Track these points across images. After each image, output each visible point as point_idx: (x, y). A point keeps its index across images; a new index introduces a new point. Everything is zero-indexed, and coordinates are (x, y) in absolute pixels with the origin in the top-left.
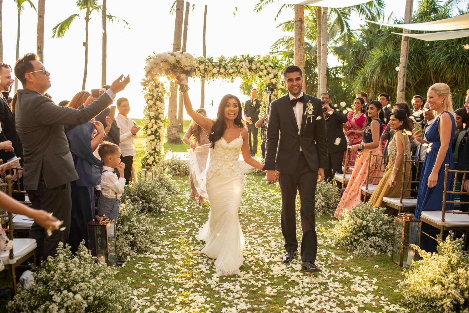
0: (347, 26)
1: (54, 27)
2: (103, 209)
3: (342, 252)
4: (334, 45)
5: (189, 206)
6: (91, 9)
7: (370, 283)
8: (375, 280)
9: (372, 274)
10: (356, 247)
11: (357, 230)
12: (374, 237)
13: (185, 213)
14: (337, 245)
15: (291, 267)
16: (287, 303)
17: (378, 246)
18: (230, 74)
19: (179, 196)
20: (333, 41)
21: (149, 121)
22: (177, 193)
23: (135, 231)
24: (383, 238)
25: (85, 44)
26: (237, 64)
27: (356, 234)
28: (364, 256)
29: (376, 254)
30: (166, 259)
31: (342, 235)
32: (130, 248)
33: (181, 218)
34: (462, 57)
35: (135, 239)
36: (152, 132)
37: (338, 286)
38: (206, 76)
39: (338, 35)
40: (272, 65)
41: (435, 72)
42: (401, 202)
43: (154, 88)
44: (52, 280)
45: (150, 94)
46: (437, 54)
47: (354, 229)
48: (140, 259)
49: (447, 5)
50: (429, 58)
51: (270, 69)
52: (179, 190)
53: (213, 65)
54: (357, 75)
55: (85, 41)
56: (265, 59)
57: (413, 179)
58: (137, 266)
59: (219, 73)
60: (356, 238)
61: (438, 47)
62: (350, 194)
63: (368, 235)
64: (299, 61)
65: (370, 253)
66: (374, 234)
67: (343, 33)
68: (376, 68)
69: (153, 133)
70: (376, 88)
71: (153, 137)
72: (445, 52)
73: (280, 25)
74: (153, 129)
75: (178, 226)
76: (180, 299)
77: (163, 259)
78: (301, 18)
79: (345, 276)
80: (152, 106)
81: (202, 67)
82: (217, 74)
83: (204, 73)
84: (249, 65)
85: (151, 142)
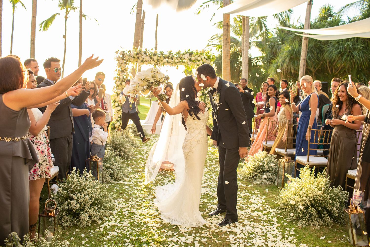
0: (265, 26)
1: (41, 23)
2: (94, 151)
3: (246, 182)
4: (256, 40)
5: (146, 155)
6: (69, 9)
7: (261, 198)
8: (265, 197)
9: (263, 194)
10: (256, 180)
11: (257, 168)
12: (267, 173)
13: (144, 159)
14: (243, 178)
15: (213, 190)
16: (208, 207)
17: (270, 179)
18: (176, 63)
19: (139, 149)
20: (255, 37)
21: (116, 96)
22: (138, 147)
23: (114, 167)
24: (273, 174)
25: (64, 37)
26: (181, 56)
27: (256, 171)
28: (260, 185)
29: (268, 183)
30: (133, 184)
31: (247, 172)
32: (110, 177)
33: (141, 162)
34: (349, 52)
35: (113, 172)
36: (118, 104)
37: (241, 200)
38: (158, 64)
39: (259, 33)
40: (206, 57)
41: (330, 62)
42: (286, 151)
43: (121, 73)
44: (70, 188)
45: (117, 77)
46: (331, 49)
47: (255, 168)
48: (117, 184)
49: (340, 12)
50: (325, 52)
51: (204, 60)
52: (139, 145)
53: (163, 57)
54: (272, 64)
55: (64, 35)
56: (201, 53)
57: (294, 136)
58: (115, 188)
59: (168, 62)
60: (256, 173)
61: (332, 44)
62: (255, 147)
63: (264, 172)
64: (226, 54)
65: (264, 183)
66: (268, 171)
67: (262, 32)
68: (286, 59)
70: (286, 74)
71: (119, 108)
72: (336, 47)
73: (215, 24)
75: (140, 167)
76: (144, 204)
77: (132, 185)
78: (228, 24)
79: (246, 195)
80: (119, 85)
81: (155, 58)
82: (166, 63)
83: (157, 62)
84: (190, 57)
85: (118, 112)
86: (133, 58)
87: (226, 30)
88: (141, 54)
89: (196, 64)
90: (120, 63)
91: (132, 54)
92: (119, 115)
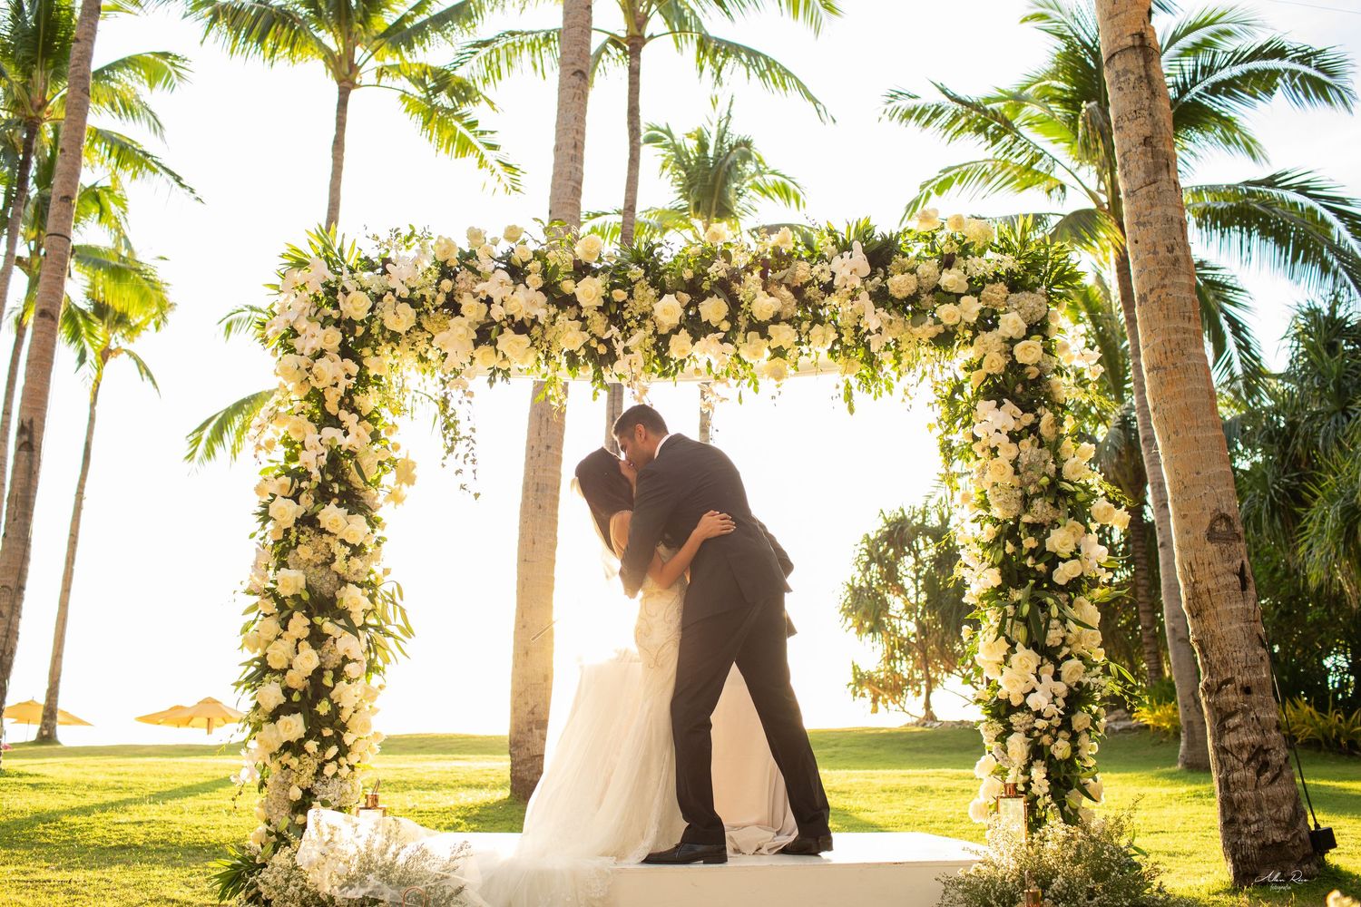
36: (288, 692)
43: (309, 429)
51: (997, 291)
53: (654, 280)
56: (966, 235)
59: (694, 323)
64: (1162, 251)
69: (296, 697)
71: (293, 726)
74: (297, 679)
78: (1142, 36)
80: (294, 531)
81: (589, 292)
82: (683, 332)
83: (608, 328)
84: (871, 276)
85: (287, 758)
86: (406, 306)
87: (1132, 78)
88: (473, 270)
89: (928, 330)
90: (307, 352)
91: (400, 277)
92: (290, 785)
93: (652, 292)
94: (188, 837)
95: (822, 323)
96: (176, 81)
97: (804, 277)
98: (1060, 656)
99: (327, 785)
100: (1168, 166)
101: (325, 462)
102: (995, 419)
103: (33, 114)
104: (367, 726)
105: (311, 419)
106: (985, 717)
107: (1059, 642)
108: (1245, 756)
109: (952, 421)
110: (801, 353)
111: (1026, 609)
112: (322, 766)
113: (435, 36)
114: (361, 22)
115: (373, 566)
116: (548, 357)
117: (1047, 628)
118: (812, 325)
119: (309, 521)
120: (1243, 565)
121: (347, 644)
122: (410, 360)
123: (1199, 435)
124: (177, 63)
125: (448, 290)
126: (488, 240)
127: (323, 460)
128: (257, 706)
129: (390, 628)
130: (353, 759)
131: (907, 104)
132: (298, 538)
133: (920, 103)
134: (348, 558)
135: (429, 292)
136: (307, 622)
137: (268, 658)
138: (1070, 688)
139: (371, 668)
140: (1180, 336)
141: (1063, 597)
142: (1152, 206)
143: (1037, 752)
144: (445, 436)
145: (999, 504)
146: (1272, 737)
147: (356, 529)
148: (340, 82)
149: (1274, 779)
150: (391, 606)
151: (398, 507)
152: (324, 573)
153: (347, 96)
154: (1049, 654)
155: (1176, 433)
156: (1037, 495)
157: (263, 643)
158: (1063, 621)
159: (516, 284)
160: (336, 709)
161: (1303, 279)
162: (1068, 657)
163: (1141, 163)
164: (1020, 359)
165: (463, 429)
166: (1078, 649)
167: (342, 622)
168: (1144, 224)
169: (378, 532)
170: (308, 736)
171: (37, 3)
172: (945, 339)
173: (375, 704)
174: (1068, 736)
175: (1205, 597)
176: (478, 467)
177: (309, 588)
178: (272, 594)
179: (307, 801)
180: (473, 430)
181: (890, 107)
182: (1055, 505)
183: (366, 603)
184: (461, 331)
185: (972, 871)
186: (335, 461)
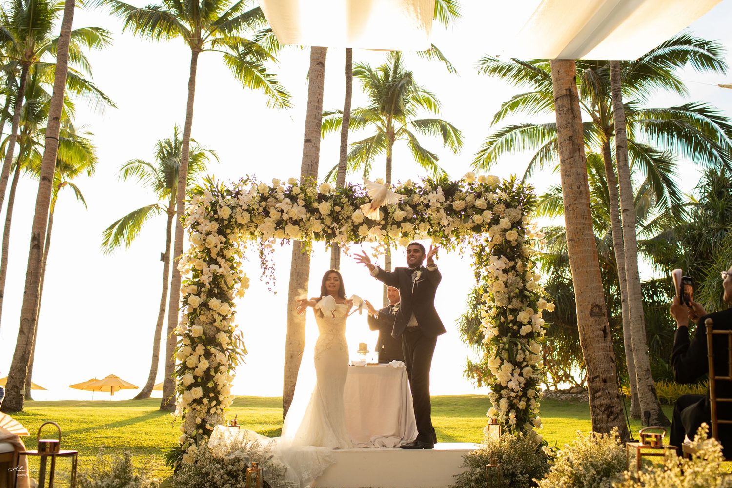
18: (399, 223)
21: (189, 350)
25: (165, 257)
36: (195, 377)
38: (338, 233)
40: (504, 198)
43: (205, 265)
45: (194, 283)
51: (500, 208)
55: (164, 252)
56: (487, 184)
69: (199, 380)
71: (198, 392)
74: (199, 372)
78: (570, 90)
80: (198, 309)
81: (325, 208)
82: (365, 225)
83: (332, 224)
84: (446, 201)
85: (194, 406)
86: (246, 213)
87: (565, 109)
88: (275, 197)
89: (470, 224)
90: (204, 232)
91: (244, 200)
92: (196, 417)
93: (351, 208)
94: (133, 443)
95: (424, 222)
96: (103, 43)
97: (417, 201)
98: (523, 366)
99: (211, 417)
100: (579, 149)
101: (211, 280)
102: (497, 264)
103: (26, 60)
104: (228, 392)
105: (205, 260)
106: (492, 392)
107: (522, 360)
108: (603, 409)
109: (480, 263)
110: (416, 233)
111: (507, 346)
112: (209, 409)
113: (244, 25)
114: (204, 17)
115: (231, 324)
116: (306, 234)
117: (517, 354)
118: (420, 222)
119: (205, 305)
120: (605, 327)
121: (220, 357)
122: (248, 235)
123: (588, 270)
124: (104, 34)
125: (264, 206)
126: (281, 183)
127: (211, 279)
128: (182, 383)
129: (237, 350)
130: (222, 406)
131: (493, 65)
132: (200, 312)
133: (500, 64)
134: (221, 321)
135: (256, 207)
136: (204, 348)
137: (187, 363)
138: (527, 380)
139: (230, 368)
140: (581, 226)
141: (524, 341)
142: (571, 168)
143: (512, 406)
144: (261, 267)
145: (498, 300)
146: (615, 401)
147: (225, 308)
148: (192, 48)
149: (615, 419)
150: (238, 340)
151: (242, 298)
152: (210, 327)
153: (197, 56)
154: (517, 365)
155: (578, 268)
156: (515, 297)
157: (184, 357)
158: (524, 351)
159: (293, 204)
160: (216, 385)
161: (700, 161)
162: (527, 366)
163: (567, 148)
164: (508, 238)
165: (269, 264)
166: (530, 363)
167: (218, 348)
168: (568, 176)
169: (233, 309)
170: (204, 396)
171: (30, 1)
172: (477, 229)
173: (231, 383)
174: (526, 400)
175: (588, 340)
176: (276, 281)
177: (205, 333)
178: (188, 336)
179: (203, 424)
180: (274, 264)
181: (484, 66)
182: (522, 301)
183: (228, 340)
184: (269, 224)
185: (474, 453)
186: (216, 279)
